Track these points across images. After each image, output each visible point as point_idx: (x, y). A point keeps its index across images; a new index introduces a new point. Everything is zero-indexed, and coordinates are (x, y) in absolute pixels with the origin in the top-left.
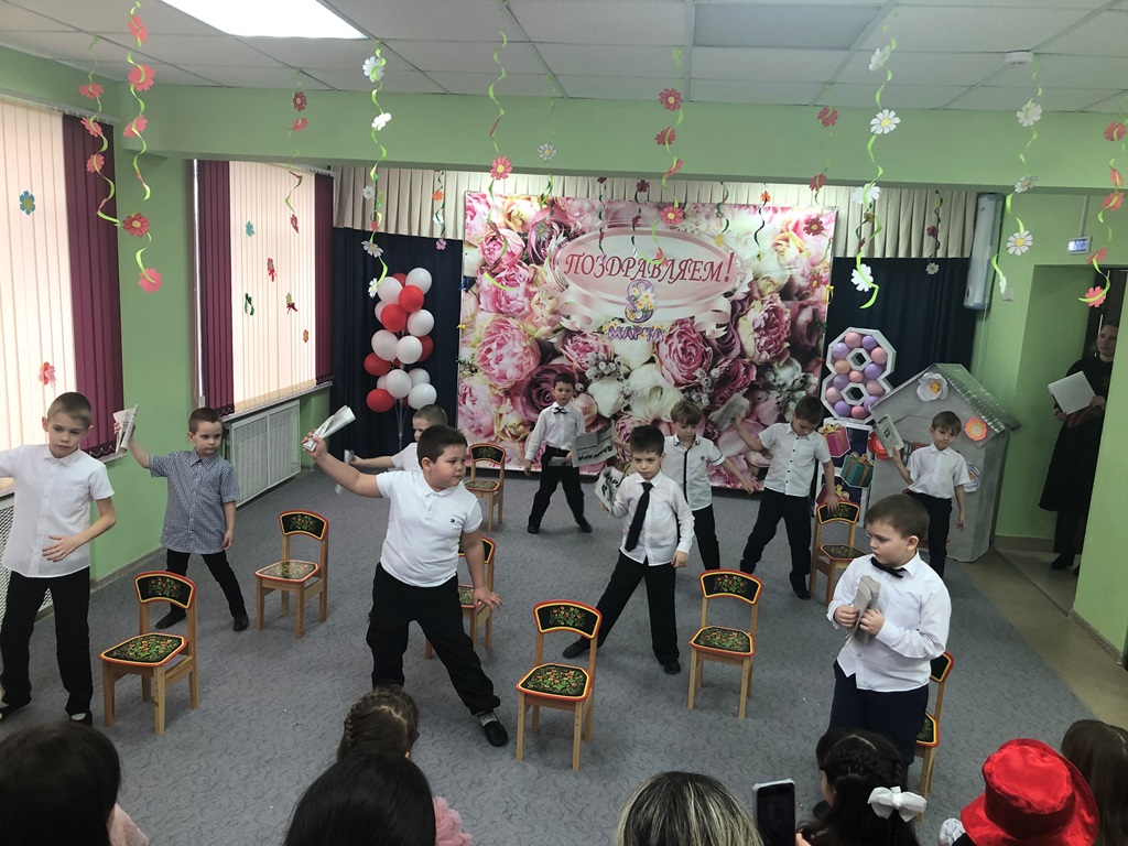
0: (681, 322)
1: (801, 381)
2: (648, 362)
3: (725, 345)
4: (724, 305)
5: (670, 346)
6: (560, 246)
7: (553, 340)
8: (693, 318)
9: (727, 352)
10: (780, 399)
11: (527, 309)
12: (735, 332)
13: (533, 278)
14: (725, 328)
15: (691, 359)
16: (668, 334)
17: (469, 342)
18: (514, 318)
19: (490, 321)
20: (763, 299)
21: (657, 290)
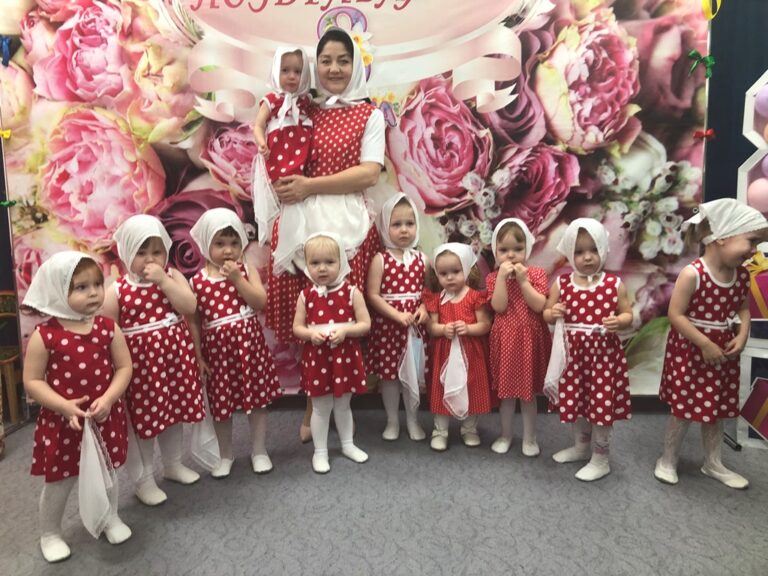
0: (428, 85)
1: (668, 179)
3: (515, 123)
4: (507, 42)
5: (411, 134)
7: (186, 144)
8: (448, 74)
9: (519, 135)
10: (629, 218)
11: (127, 89)
12: (532, 95)
13: (131, 26)
14: (511, 88)
15: (452, 156)
16: (404, 112)
17: (24, 163)
18: (105, 107)
19: (58, 117)
20: (582, 22)
21: (374, 25)
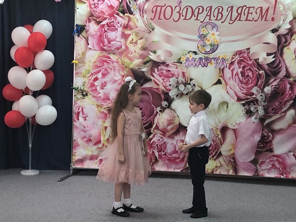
0: (240, 52)
2: (216, 84)
3: (274, 69)
4: (272, 38)
5: (232, 71)
6: (147, 0)
7: (144, 70)
8: (249, 49)
9: (275, 74)
11: (123, 47)
12: (281, 59)
13: (127, 24)
14: (273, 56)
15: (249, 80)
16: (230, 62)
17: (81, 73)
18: (114, 54)
19: (96, 57)
21: (220, 29)
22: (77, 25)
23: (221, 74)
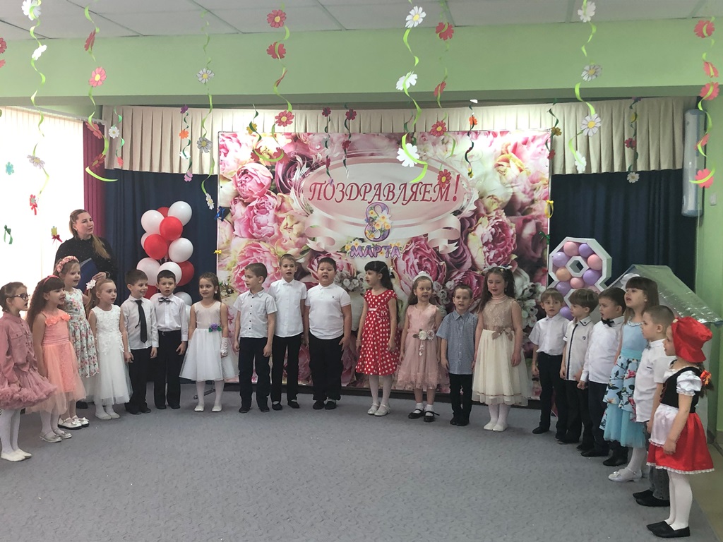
0: (416, 240)
1: (531, 290)
3: (457, 259)
4: (454, 222)
5: (407, 262)
6: (304, 176)
7: (301, 260)
8: (427, 235)
9: (459, 265)
11: (276, 234)
12: (465, 247)
13: (281, 206)
14: (456, 243)
16: (405, 251)
17: (225, 266)
18: (265, 242)
19: (244, 245)
20: (489, 215)
21: (392, 211)
22: (220, 207)
23: (394, 265)
